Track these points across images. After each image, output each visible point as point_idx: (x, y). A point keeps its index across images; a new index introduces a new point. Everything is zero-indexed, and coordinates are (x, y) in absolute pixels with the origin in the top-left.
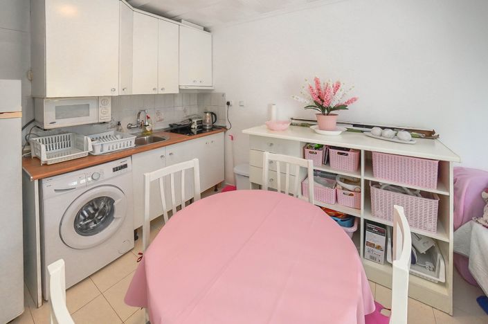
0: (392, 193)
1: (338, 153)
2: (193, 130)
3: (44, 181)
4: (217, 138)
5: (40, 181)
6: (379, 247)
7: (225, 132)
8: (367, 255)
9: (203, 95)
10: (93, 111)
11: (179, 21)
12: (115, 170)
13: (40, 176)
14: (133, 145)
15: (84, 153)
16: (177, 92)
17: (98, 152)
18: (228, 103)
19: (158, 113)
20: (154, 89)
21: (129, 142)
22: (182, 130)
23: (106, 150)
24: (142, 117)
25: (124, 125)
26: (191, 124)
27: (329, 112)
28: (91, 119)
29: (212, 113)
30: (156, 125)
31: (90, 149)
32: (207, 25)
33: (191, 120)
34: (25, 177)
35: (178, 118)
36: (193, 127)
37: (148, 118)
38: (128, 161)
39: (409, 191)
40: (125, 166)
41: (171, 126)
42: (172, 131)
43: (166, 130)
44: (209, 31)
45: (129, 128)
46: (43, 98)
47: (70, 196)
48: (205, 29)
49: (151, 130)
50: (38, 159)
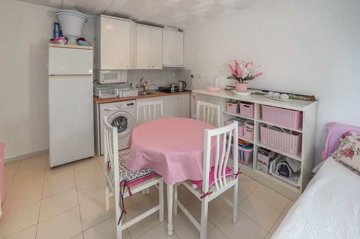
0: (273, 131)
1: (244, 106)
2: (172, 91)
3: (100, 105)
4: (185, 96)
5: (99, 104)
6: (265, 163)
7: (190, 94)
8: (258, 168)
9: (178, 71)
10: (119, 77)
11: (163, 27)
12: (128, 105)
13: (99, 102)
14: (137, 95)
15: (115, 96)
16: (162, 68)
17: (121, 96)
18: (192, 76)
19: (152, 81)
20: (149, 67)
21: (135, 93)
22: (166, 91)
23: (124, 96)
24: (143, 82)
25: (134, 85)
26: (171, 88)
27: (242, 81)
28: (118, 80)
29: (183, 82)
30: (151, 87)
31: (118, 94)
32: (180, 28)
33: (170, 85)
34: (94, 102)
35: (164, 84)
36: (172, 89)
37: (146, 82)
38: (134, 102)
39: (284, 131)
40: (133, 104)
41: (159, 88)
42: (160, 91)
43: (157, 90)
44: (182, 32)
45: (137, 87)
46: (100, 70)
47: (110, 113)
48: (180, 30)
49: (148, 90)
50: (98, 97)
